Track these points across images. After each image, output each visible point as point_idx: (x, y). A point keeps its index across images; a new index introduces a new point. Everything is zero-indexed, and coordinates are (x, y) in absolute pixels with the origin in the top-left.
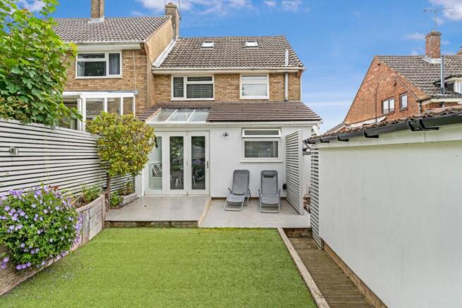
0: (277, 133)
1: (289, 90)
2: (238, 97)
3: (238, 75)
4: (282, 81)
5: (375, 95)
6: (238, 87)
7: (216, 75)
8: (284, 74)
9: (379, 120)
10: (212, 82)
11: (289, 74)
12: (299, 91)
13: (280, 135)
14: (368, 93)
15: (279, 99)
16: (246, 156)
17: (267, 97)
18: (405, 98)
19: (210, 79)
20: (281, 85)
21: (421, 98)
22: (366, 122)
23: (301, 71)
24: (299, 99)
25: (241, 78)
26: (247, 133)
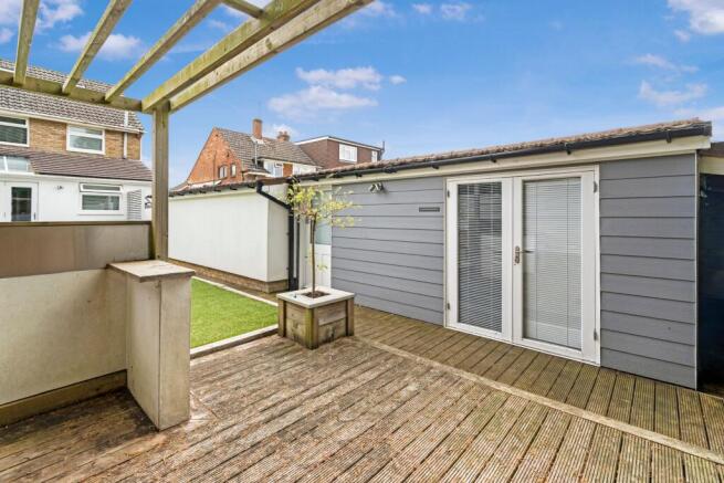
0: (118, 189)
1: (128, 149)
2: (64, 147)
3: (64, 125)
4: (120, 138)
5: (214, 161)
6: (64, 138)
7: (31, 120)
8: (123, 133)
9: (217, 183)
10: (27, 126)
11: (129, 134)
12: (138, 151)
13: (122, 190)
14: (208, 158)
15: (116, 154)
16: (84, 208)
17: (103, 152)
18: (234, 168)
19: (24, 122)
20: (119, 143)
21: (243, 169)
22: (207, 184)
23: (141, 133)
24: (139, 158)
25: (69, 128)
26: (85, 187)
